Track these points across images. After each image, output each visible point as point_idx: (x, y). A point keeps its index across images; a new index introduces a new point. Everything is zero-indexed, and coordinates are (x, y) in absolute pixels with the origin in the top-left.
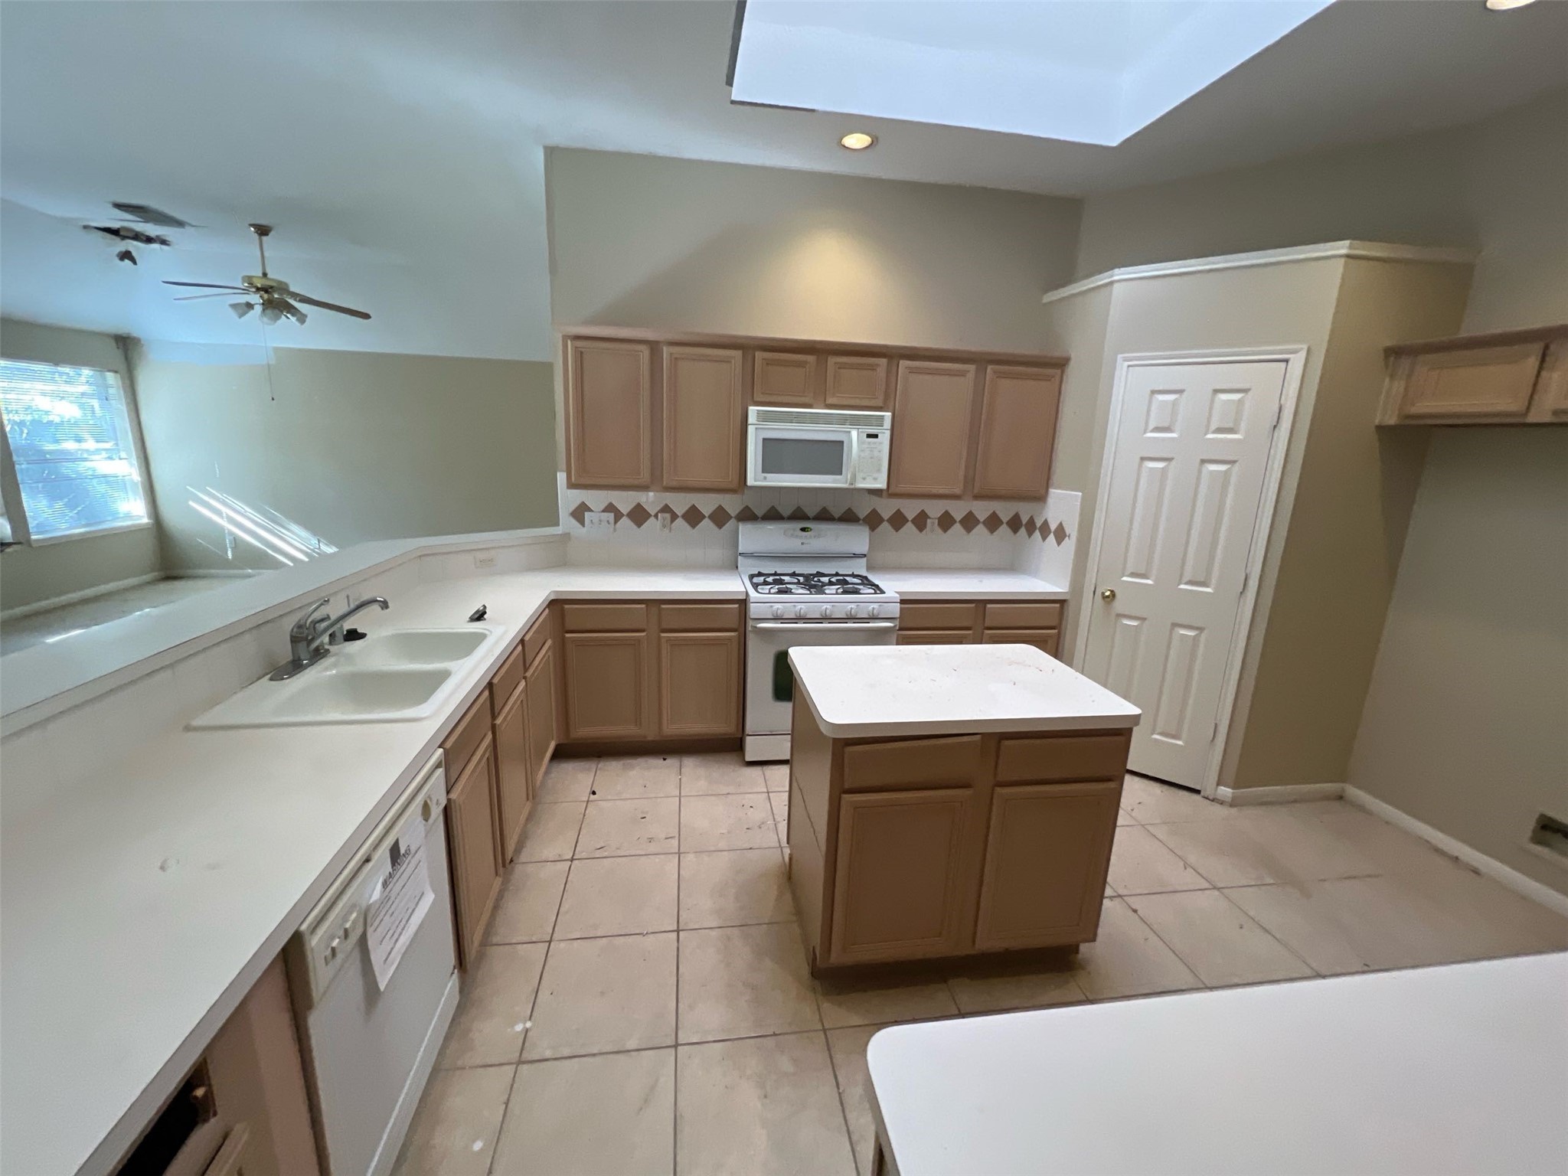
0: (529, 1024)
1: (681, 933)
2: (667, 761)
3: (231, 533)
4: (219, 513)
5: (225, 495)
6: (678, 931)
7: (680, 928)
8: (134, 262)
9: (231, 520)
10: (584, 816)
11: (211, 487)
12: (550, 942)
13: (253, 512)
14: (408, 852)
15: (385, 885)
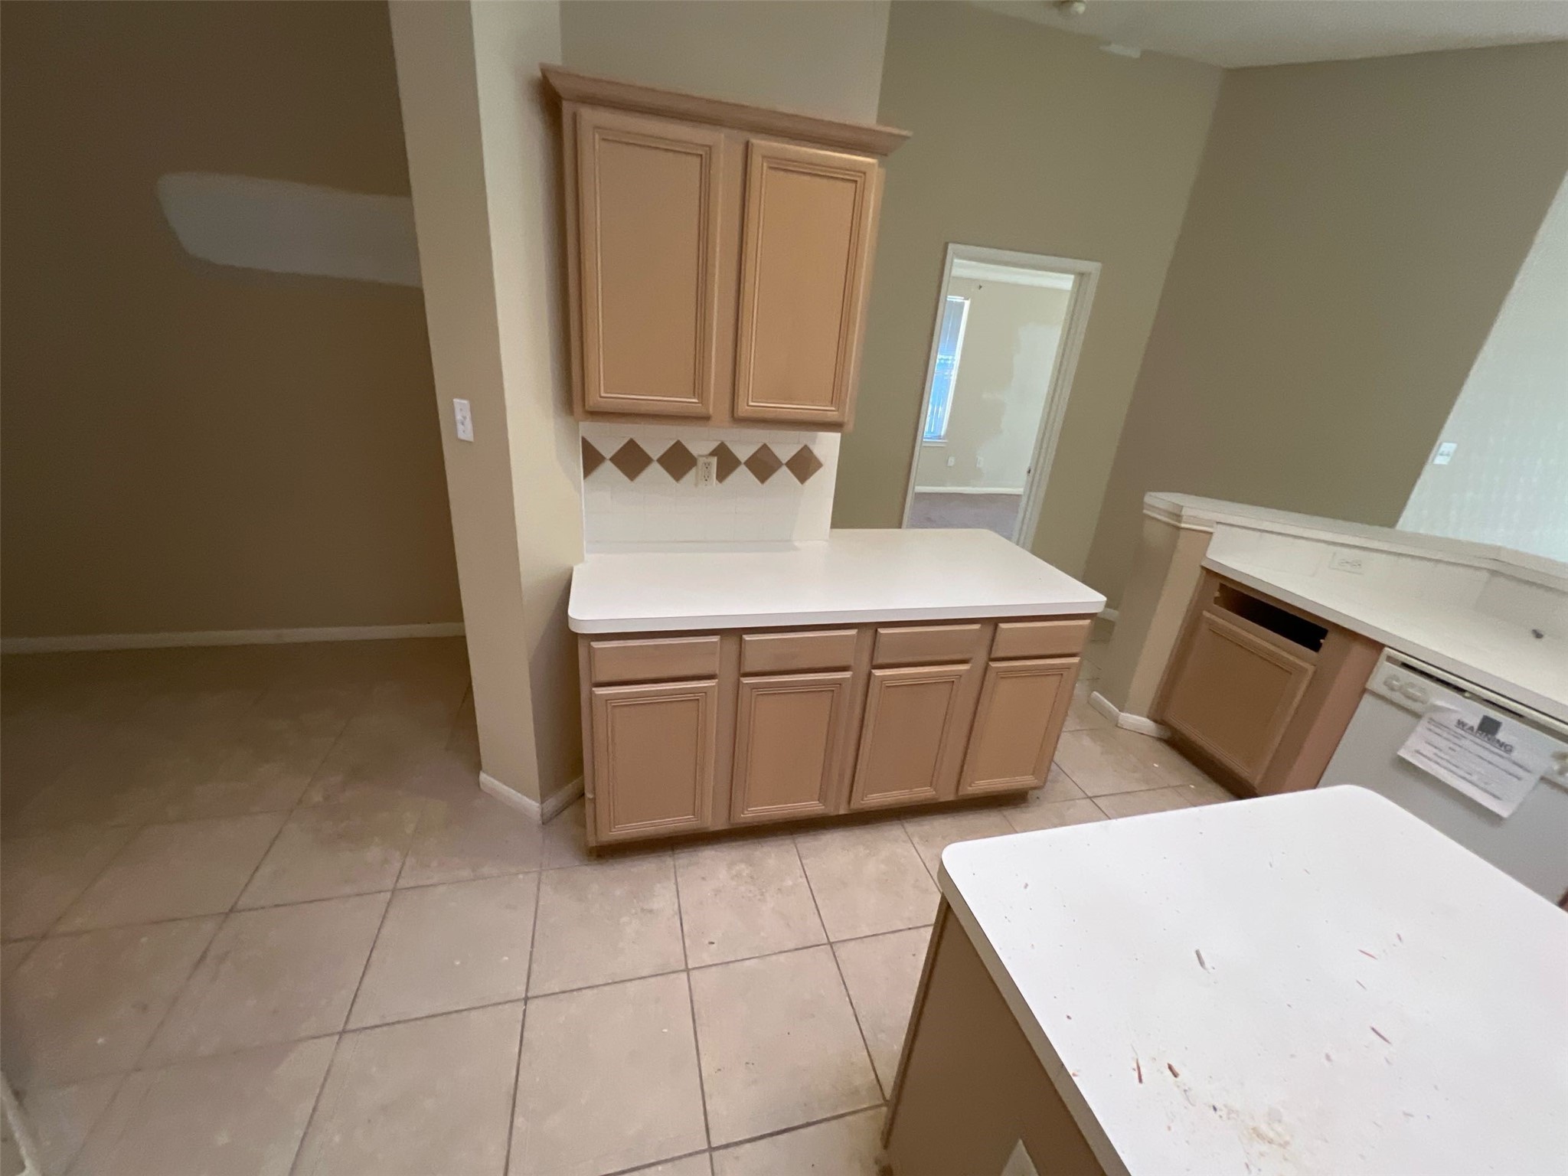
14: (1507, 748)
15: (1461, 724)
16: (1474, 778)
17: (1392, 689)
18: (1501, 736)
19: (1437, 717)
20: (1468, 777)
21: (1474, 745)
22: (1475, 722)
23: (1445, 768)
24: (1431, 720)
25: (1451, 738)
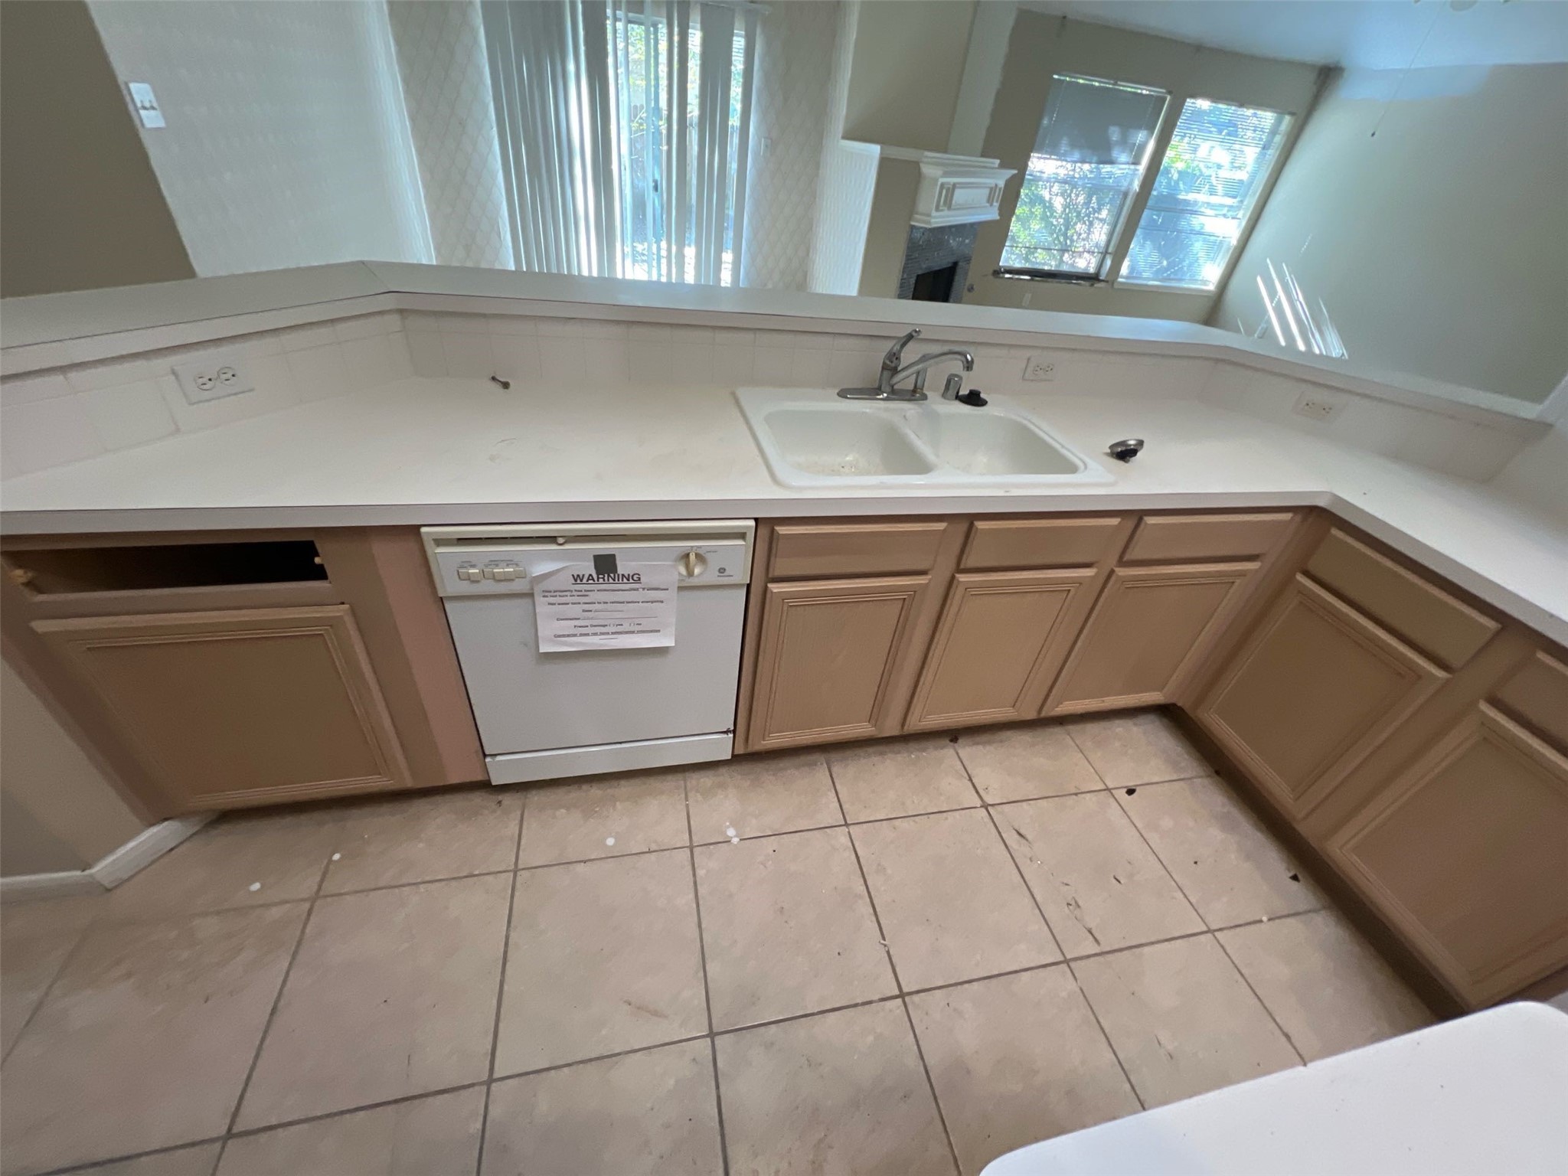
0: (735, 840)
1: (899, 1001)
2: (1294, 885)
3: (1268, 321)
4: (1272, 293)
5: (1293, 276)
6: (902, 995)
7: (907, 999)
9: (1278, 307)
10: (1076, 794)
11: (1287, 266)
12: (846, 825)
13: (1303, 303)
14: (635, 578)
15: (577, 578)
16: (626, 627)
17: (475, 581)
18: (622, 568)
19: (551, 584)
20: (619, 629)
21: (603, 592)
22: (589, 568)
23: (595, 634)
24: (546, 593)
25: (576, 599)
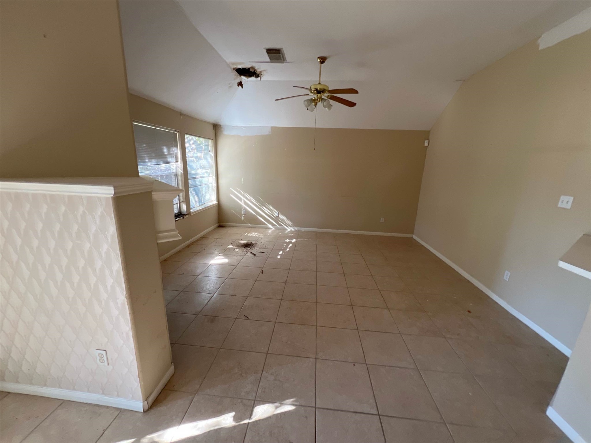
3: (245, 208)
4: (241, 199)
5: (244, 192)
8: (242, 88)
9: (245, 203)
13: (253, 199)
